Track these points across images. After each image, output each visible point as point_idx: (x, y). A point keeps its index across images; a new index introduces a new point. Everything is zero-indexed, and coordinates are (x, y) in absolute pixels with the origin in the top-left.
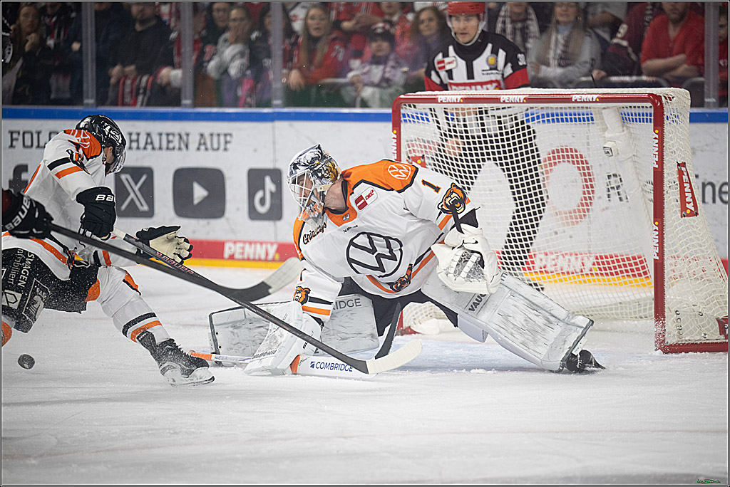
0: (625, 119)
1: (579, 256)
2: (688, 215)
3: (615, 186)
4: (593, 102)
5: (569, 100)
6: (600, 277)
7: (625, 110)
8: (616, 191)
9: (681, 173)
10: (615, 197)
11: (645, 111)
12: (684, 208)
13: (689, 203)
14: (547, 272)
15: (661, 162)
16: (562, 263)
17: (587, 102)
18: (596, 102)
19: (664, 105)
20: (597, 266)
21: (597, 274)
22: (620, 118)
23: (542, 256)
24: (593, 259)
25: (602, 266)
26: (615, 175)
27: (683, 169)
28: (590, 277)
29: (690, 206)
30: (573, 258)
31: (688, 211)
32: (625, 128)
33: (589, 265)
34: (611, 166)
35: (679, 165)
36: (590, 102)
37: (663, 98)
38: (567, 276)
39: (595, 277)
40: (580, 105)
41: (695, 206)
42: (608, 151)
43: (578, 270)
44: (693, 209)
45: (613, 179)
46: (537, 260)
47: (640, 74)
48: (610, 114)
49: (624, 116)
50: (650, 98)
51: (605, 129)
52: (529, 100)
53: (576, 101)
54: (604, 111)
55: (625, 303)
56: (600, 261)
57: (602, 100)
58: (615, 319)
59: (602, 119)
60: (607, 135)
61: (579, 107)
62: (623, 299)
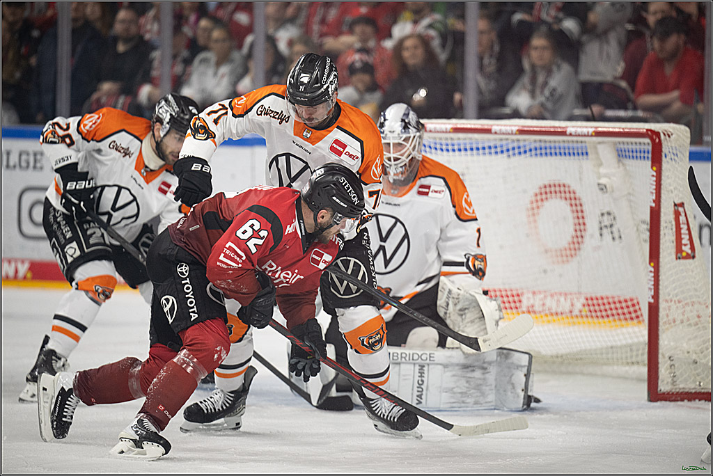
0: (622, 155)
1: (569, 297)
2: (684, 258)
3: (608, 225)
4: (588, 136)
5: (563, 133)
6: (590, 319)
7: (622, 146)
8: (609, 229)
9: (677, 214)
10: (607, 237)
11: (642, 147)
12: (679, 249)
13: (685, 245)
14: (535, 312)
15: (658, 200)
16: (551, 303)
17: (582, 136)
18: (592, 136)
19: (663, 142)
20: (587, 308)
21: (587, 317)
22: (615, 154)
23: (530, 295)
24: (583, 300)
25: (592, 308)
26: (609, 214)
27: (681, 209)
28: (580, 319)
29: (687, 249)
30: (562, 299)
31: (684, 254)
32: (621, 164)
33: (578, 306)
34: (605, 202)
35: (675, 205)
36: (585, 136)
37: (662, 135)
38: (555, 317)
39: (585, 319)
40: (575, 139)
41: (693, 248)
42: (602, 188)
43: (567, 311)
44: (689, 252)
45: (606, 217)
46: (524, 299)
47: (635, 108)
48: (605, 149)
49: (620, 153)
50: (648, 134)
51: (600, 165)
52: (521, 132)
53: (571, 135)
54: (599, 147)
55: (617, 347)
56: (590, 302)
57: (598, 134)
58: (606, 364)
59: (597, 153)
60: (602, 170)
61: (573, 142)
62: (614, 344)
